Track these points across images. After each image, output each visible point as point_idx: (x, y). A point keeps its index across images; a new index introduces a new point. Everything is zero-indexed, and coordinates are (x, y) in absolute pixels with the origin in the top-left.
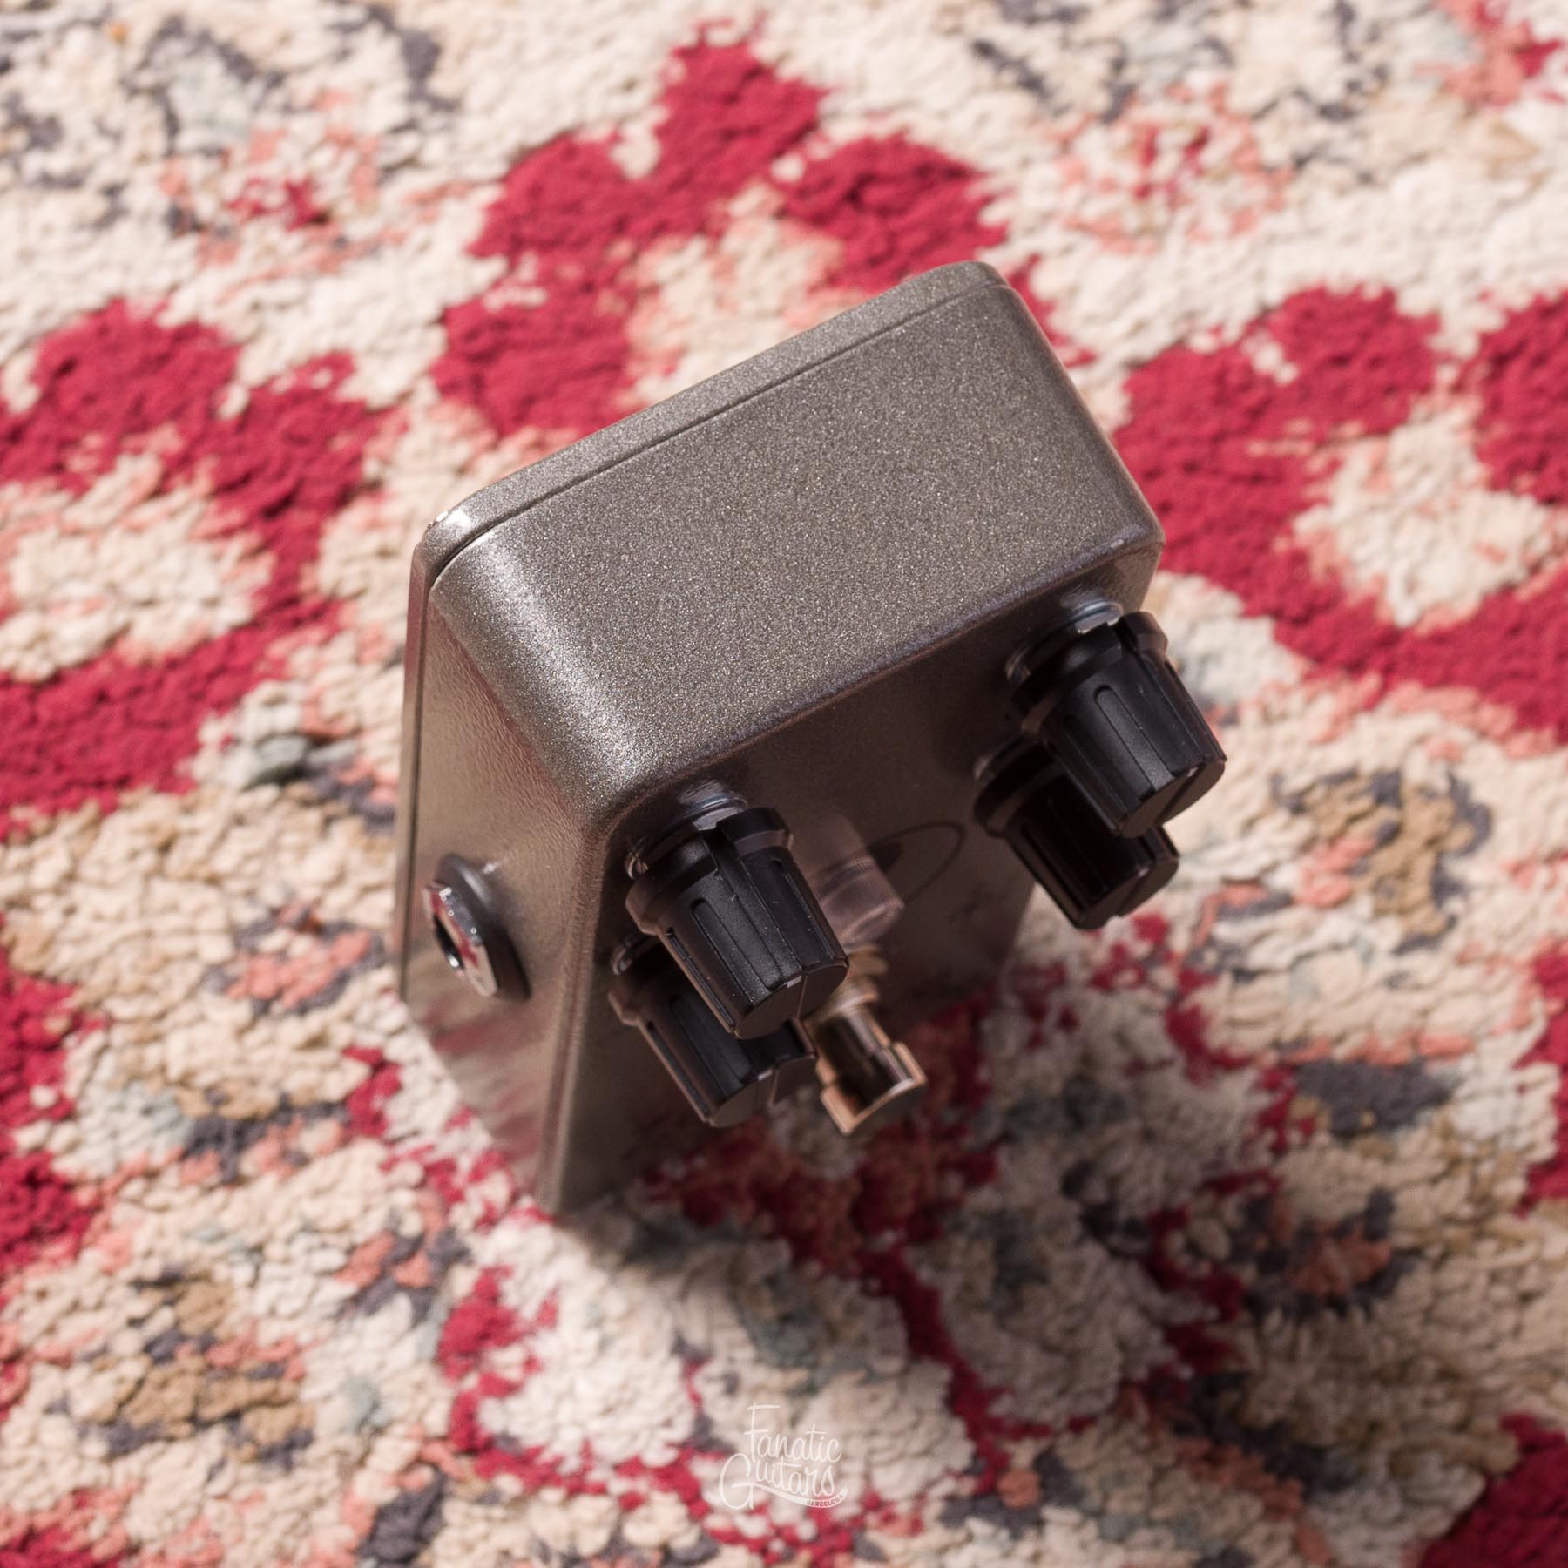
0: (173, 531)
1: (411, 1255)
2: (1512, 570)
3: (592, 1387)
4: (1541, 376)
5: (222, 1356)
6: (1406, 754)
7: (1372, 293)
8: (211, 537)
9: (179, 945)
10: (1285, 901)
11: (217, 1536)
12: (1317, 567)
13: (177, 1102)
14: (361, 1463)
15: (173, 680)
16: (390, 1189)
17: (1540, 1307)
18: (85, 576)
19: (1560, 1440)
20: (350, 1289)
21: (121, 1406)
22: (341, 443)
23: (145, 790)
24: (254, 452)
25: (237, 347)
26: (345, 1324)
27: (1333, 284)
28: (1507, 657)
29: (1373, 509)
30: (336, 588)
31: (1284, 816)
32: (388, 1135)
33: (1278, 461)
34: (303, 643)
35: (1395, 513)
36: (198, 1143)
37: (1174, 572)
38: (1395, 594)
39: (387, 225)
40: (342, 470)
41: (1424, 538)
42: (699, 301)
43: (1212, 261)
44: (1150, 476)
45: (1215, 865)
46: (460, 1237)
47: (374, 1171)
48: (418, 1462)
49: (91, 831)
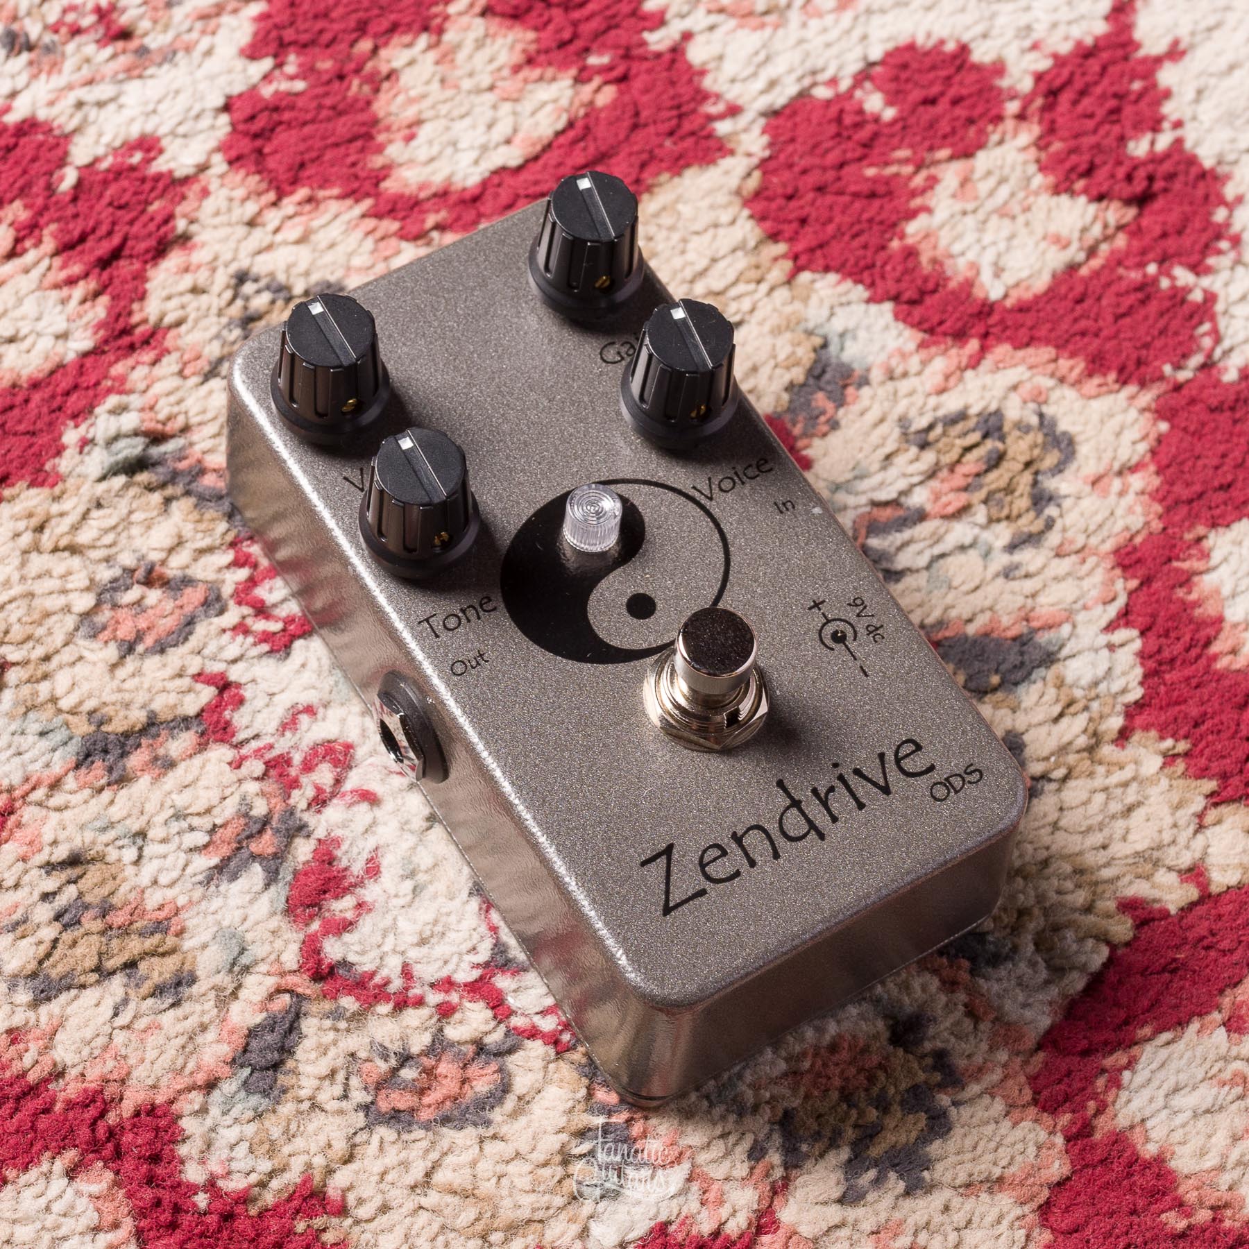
0: (26, 283)
1: (261, 832)
2: (1075, 253)
3: (409, 929)
4: (1086, 102)
5: (118, 919)
6: (1005, 398)
7: (950, 47)
8: (57, 286)
9: (57, 602)
10: (921, 516)
11: (125, 1057)
12: (924, 259)
13: (67, 724)
14: (234, 995)
15: (37, 397)
16: (240, 781)
17: (1140, 814)
19: (1165, 914)
20: (215, 861)
21: (41, 962)
22: (155, 207)
23: (22, 485)
24: (86, 218)
25: (68, 137)
26: (213, 888)
27: (920, 40)
28: (1076, 320)
29: (964, 213)
30: (161, 319)
31: (914, 450)
32: (235, 740)
33: (888, 181)
34: (138, 363)
35: (981, 215)
36: (88, 755)
37: (813, 271)
38: (986, 277)
39: (178, 36)
40: (159, 228)
41: (1005, 233)
42: (428, 82)
43: (825, 30)
44: (790, 198)
45: (864, 492)
46: (298, 815)
47: (227, 768)
48: (279, 991)
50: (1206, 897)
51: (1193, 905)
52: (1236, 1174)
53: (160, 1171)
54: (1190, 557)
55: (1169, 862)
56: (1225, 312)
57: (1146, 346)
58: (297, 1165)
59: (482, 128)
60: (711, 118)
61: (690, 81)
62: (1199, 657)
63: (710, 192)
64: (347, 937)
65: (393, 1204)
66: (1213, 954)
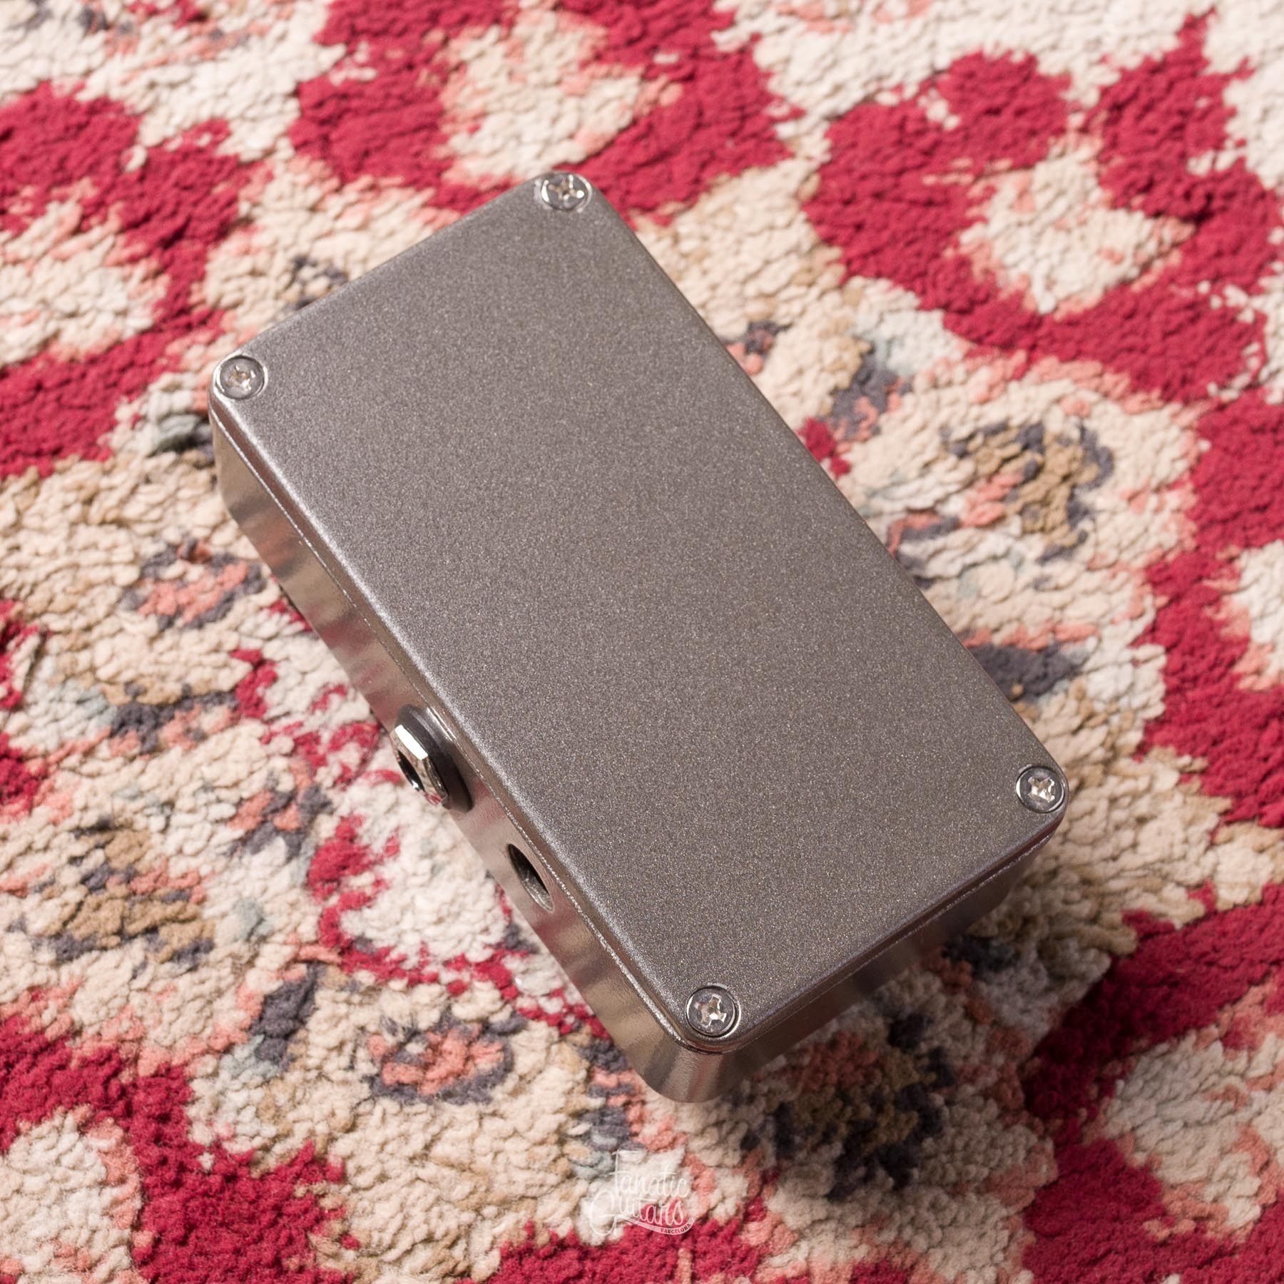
0: (90, 260)
1: (286, 806)
2: (1128, 269)
3: (427, 903)
4: (1151, 119)
5: (142, 885)
6: (1047, 410)
7: (1018, 58)
8: (119, 264)
9: (101, 574)
10: (956, 525)
11: (141, 1019)
12: (977, 269)
13: (104, 694)
14: (251, 963)
15: (93, 373)
16: (269, 757)
17: (1151, 827)
18: (24, 296)
19: (1169, 929)
20: (239, 833)
21: (65, 924)
22: (220, 189)
23: (73, 458)
24: (152, 197)
25: (138, 117)
26: (236, 860)
27: (989, 50)
28: (1124, 336)
29: (1020, 224)
30: (219, 300)
31: (952, 459)
32: (267, 716)
33: (946, 190)
34: (194, 343)
35: (1036, 227)
36: (123, 724)
37: (866, 276)
38: (1037, 289)
39: (252, 21)
40: (222, 210)
41: (1060, 245)
42: (496, 75)
43: (893, 36)
44: (847, 203)
45: (900, 499)
46: (323, 792)
47: (257, 743)
48: (295, 960)
49: (33, 490)
50: (1212, 913)
51: (1197, 922)
52: (1222, 1187)
53: (168, 1130)
54: (1221, 576)
55: (1178, 877)
56: (1275, 334)
57: (1193, 364)
58: (300, 1132)
59: (546, 123)
60: (773, 121)
61: (755, 83)
62: (1223, 675)
63: (768, 194)
64: (367, 912)
65: (392, 1174)
66: (1214, 970)
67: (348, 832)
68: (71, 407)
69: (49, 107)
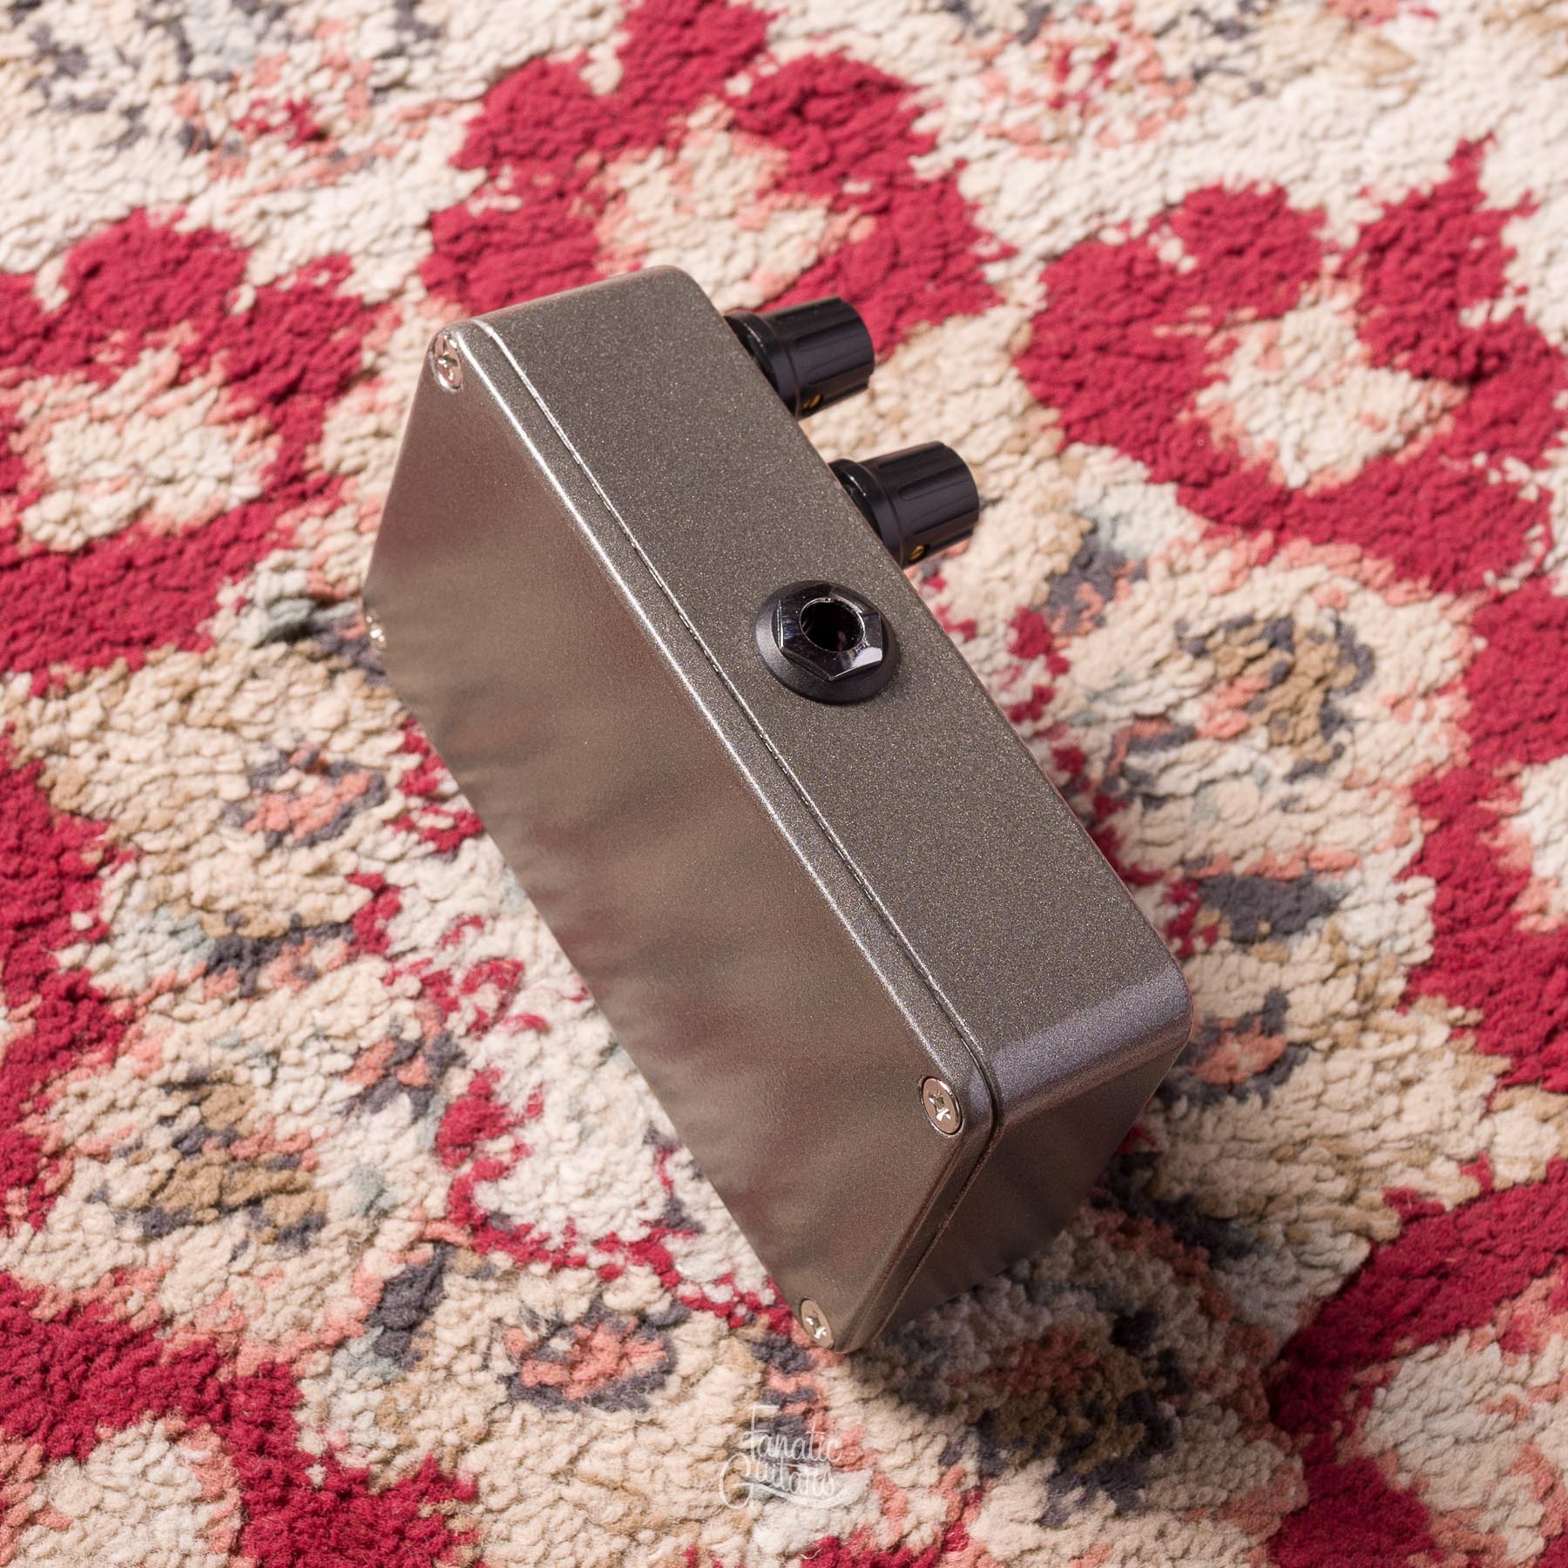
0: (189, 417)
1: (411, 1058)
2: (1391, 437)
3: (573, 1175)
4: (1415, 263)
5: (244, 1149)
6: (1298, 601)
7: (1264, 189)
8: (223, 422)
9: (202, 785)
10: (1191, 735)
11: (241, 1308)
12: (1216, 436)
13: (201, 923)
14: (370, 1242)
15: (192, 549)
16: (392, 999)
17: (1417, 1092)
18: (113, 458)
19: (1439, 1210)
20: (357, 1088)
21: (154, 1195)
22: (340, 336)
23: (168, 648)
24: (262, 344)
25: (246, 251)
26: (353, 1119)
27: (1229, 183)
28: (1386, 515)
29: (1266, 384)
30: (338, 466)
31: (1187, 659)
32: (389, 952)
33: (1180, 343)
34: (309, 515)
35: (1285, 387)
36: (220, 961)
37: (1087, 443)
38: (1286, 460)
39: (379, 140)
40: (342, 360)
41: (1312, 409)
42: (660, 205)
43: (1120, 163)
44: (1065, 357)
45: (1127, 703)
46: (455, 1040)
47: (378, 984)
48: (421, 1239)
49: (121, 685)
50: (1488, 1192)
51: (1472, 1202)
52: (1499, 1515)
53: (273, 1438)
54: (1499, 796)
55: (1449, 1150)
56: (1562, 514)
57: (1467, 549)
58: (426, 1441)
59: (717, 261)
60: (981, 261)
61: (960, 217)
62: (1500, 915)
63: (974, 347)
64: (504, 1185)
65: (531, 1492)
66: (1490, 1259)
67: (483, 1089)
68: (166, 589)
69: (143, 239)
